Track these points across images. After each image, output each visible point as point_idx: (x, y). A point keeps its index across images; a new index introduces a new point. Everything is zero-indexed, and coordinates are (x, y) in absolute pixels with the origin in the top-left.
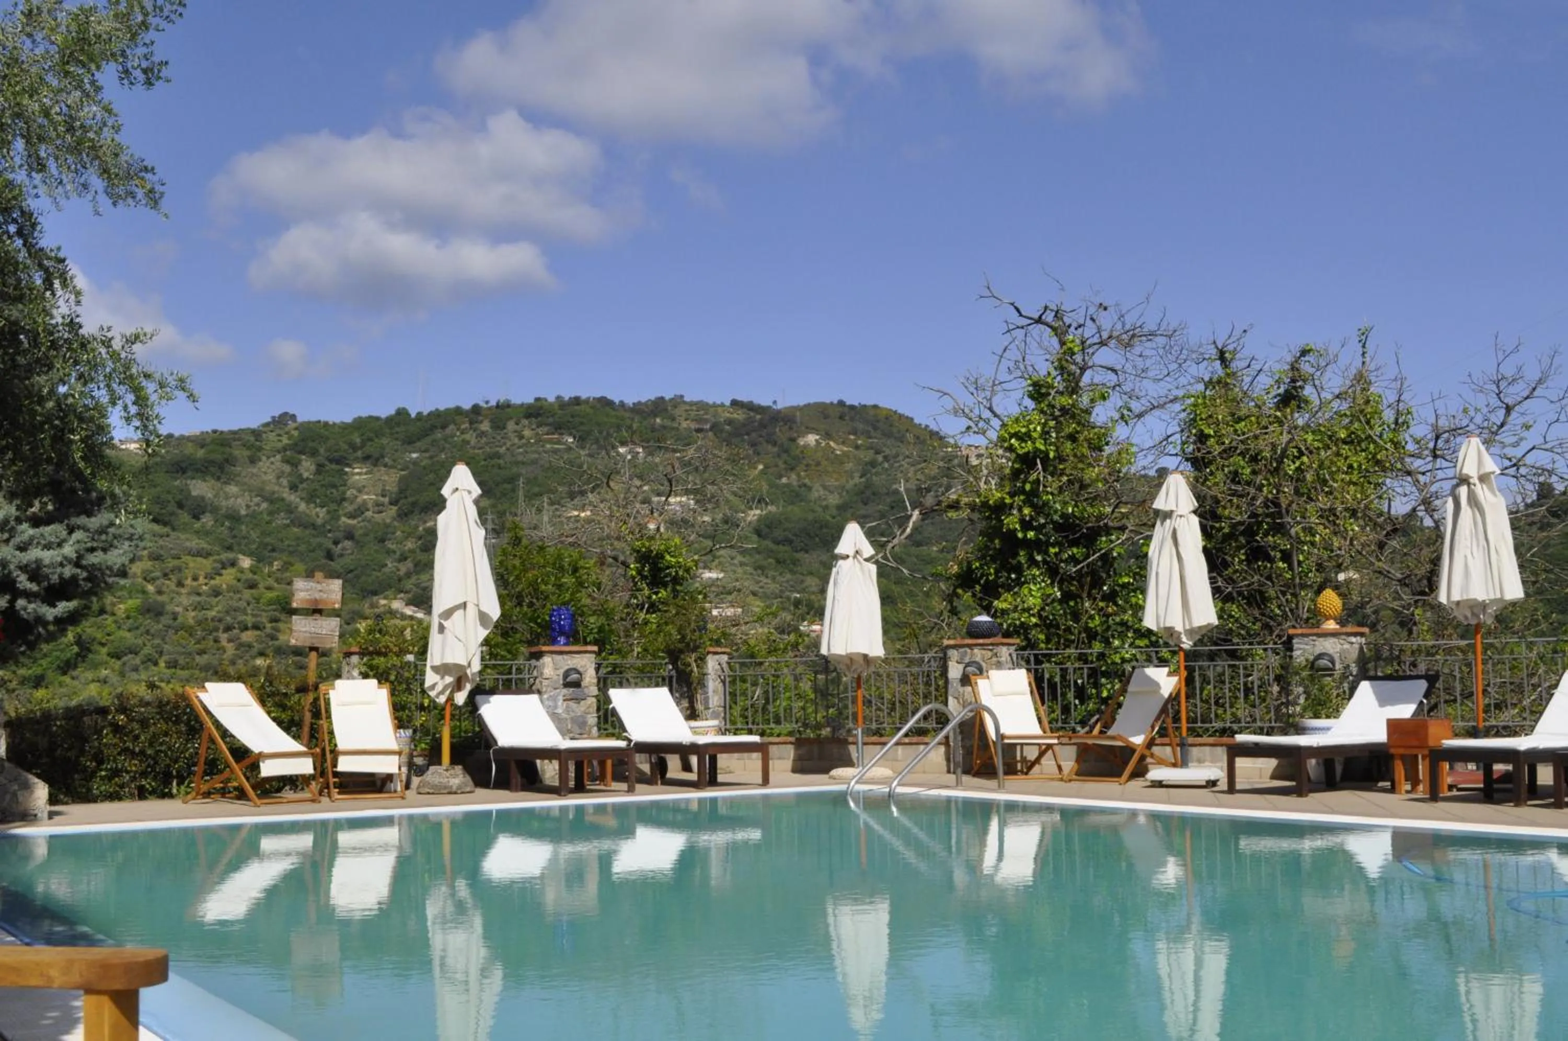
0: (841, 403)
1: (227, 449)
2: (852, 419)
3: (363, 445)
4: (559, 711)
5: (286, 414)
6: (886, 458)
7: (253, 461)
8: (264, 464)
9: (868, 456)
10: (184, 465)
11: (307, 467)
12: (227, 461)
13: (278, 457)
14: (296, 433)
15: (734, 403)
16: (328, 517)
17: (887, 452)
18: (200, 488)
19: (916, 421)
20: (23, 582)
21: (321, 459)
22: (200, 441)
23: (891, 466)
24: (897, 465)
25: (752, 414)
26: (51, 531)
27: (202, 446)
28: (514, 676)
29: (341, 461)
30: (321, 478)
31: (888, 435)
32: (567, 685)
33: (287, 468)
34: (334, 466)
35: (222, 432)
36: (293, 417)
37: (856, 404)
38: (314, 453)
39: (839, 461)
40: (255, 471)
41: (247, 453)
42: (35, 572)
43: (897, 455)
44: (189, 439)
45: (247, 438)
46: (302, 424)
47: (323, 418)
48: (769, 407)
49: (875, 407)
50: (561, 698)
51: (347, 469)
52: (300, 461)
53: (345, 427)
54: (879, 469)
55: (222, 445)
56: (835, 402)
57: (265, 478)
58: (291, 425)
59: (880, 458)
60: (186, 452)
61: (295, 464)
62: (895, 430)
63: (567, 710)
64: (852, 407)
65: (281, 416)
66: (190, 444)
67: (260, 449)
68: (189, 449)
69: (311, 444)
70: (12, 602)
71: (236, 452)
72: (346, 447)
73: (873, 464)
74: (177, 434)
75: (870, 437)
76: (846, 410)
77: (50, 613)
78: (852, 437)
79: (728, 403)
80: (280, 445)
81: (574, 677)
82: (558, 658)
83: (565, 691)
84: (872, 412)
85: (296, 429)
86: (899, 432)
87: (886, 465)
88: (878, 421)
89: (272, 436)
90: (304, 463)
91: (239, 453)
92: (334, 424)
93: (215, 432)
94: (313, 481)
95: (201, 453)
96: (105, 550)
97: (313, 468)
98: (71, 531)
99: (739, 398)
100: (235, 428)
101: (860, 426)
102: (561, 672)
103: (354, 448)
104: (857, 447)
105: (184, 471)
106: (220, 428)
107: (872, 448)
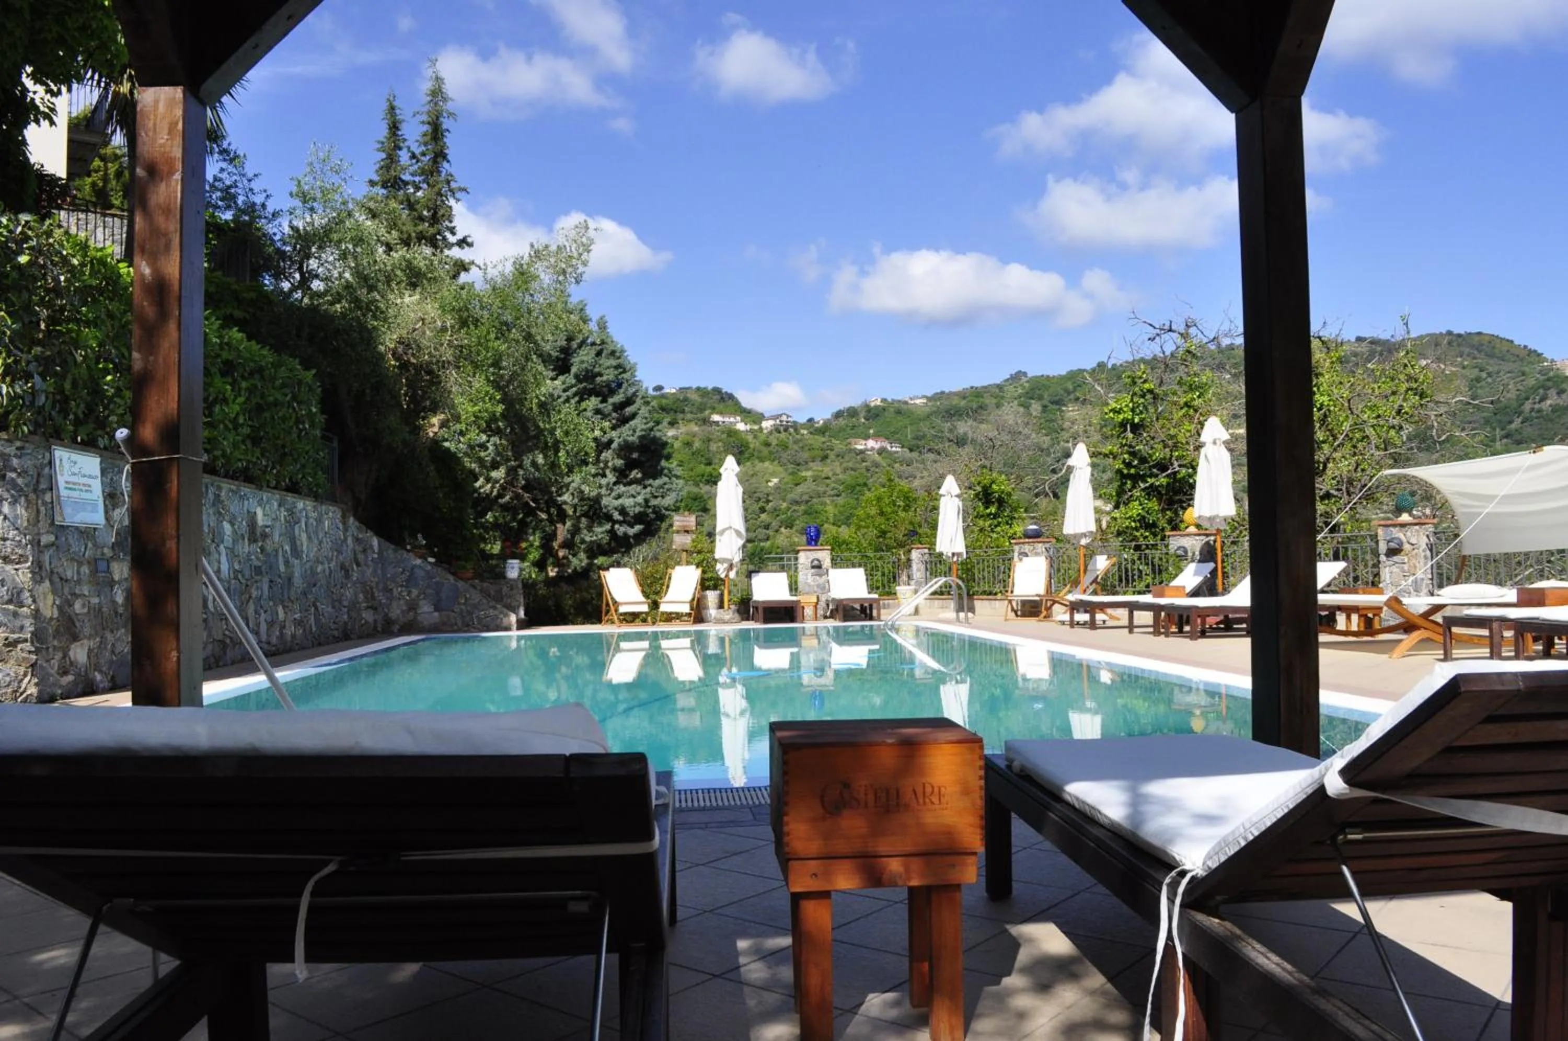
0: (1449, 333)
1: (981, 400)
2: (1459, 345)
3: (1075, 390)
4: (809, 581)
5: (1020, 372)
6: (1489, 375)
7: (998, 406)
8: (1006, 408)
9: (1475, 373)
10: (952, 412)
11: (1036, 407)
12: (981, 407)
13: (1016, 402)
14: (1027, 385)
15: (1359, 339)
16: (1051, 443)
17: (1491, 369)
18: (963, 427)
19: (1516, 343)
20: (617, 516)
21: (1046, 402)
22: (962, 395)
23: (1494, 381)
24: (1499, 379)
25: (1374, 346)
26: (633, 489)
27: (964, 398)
28: (785, 563)
29: (1059, 403)
30: (1045, 415)
31: (1491, 356)
32: (813, 567)
33: (1022, 409)
34: (1055, 407)
35: (977, 388)
36: (1025, 374)
37: (1462, 332)
38: (1040, 398)
39: (1449, 379)
40: (1000, 413)
41: (994, 401)
42: (623, 511)
43: (1498, 372)
44: (956, 394)
45: (994, 390)
46: (1031, 379)
47: (1046, 373)
48: (1388, 340)
49: (1479, 334)
50: (810, 575)
51: (1064, 408)
52: (1030, 405)
53: (1061, 378)
54: (1483, 383)
55: (977, 397)
56: (1444, 332)
57: (1006, 417)
58: (1024, 379)
59: (1484, 375)
60: (954, 403)
61: (1027, 407)
62: (1496, 351)
63: (814, 581)
64: (1459, 335)
65: (1016, 374)
66: (956, 397)
67: (1003, 397)
68: (955, 401)
69: (1038, 392)
70: (613, 527)
71: (987, 401)
72: (1062, 392)
73: (1478, 380)
74: (947, 391)
75: (1475, 358)
76: (1454, 338)
77: (632, 531)
78: (1459, 359)
79: (1353, 340)
80: (1016, 394)
81: (816, 563)
82: (808, 553)
83: (813, 570)
84: (1477, 338)
85: (1027, 382)
86: (1501, 352)
87: (1489, 380)
88: (1482, 345)
89: (1011, 388)
90: (1033, 406)
91: (989, 401)
92: (1054, 377)
93: (972, 388)
94: (1040, 418)
95: (963, 403)
96: (663, 497)
97: (1040, 408)
98: (645, 487)
99: (1362, 335)
100: (985, 384)
101: (1467, 350)
102: (810, 560)
103: (1068, 393)
104: (1464, 368)
105: (952, 416)
106: (976, 385)
107: (1476, 367)
